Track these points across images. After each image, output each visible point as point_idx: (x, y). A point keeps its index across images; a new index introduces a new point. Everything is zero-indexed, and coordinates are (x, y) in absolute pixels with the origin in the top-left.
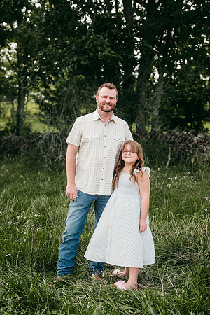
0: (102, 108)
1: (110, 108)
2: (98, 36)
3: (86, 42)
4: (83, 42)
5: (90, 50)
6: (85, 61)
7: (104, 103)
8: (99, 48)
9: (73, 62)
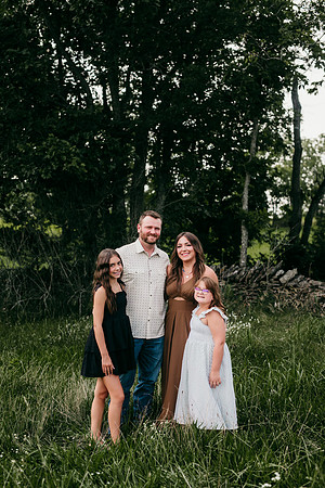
0: (146, 240)
2: (64, 141)
3: (48, 150)
4: (44, 150)
5: (53, 160)
6: (46, 174)
7: (149, 234)
8: (65, 158)
9: (31, 175)
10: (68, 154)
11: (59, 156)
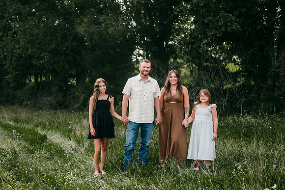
1: (147, 73)
3: (220, 20)
6: (219, 34)
7: (144, 71)
10: (231, 22)
11: (226, 23)
